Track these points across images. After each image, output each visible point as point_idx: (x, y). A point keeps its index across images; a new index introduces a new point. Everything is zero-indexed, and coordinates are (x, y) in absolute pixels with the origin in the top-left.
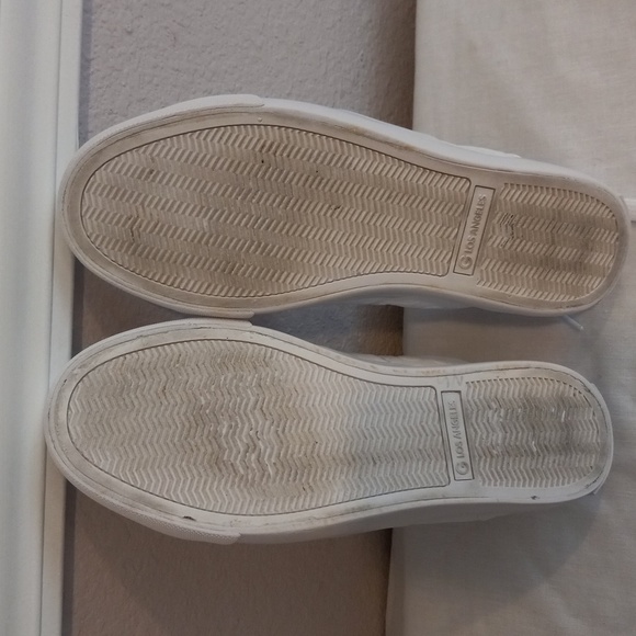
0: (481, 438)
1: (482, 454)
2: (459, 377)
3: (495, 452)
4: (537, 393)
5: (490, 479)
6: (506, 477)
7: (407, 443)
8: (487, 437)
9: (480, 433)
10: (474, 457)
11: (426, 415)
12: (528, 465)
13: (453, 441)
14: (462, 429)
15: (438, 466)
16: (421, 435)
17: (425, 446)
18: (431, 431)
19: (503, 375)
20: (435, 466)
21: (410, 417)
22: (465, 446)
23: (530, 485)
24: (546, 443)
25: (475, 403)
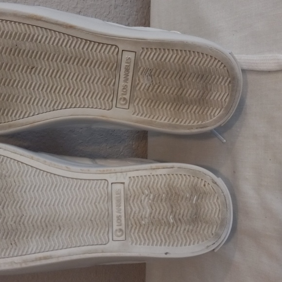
0: (135, 213)
1: (134, 224)
2: (125, 174)
3: (143, 222)
4: (177, 184)
5: (137, 241)
6: (149, 239)
7: (83, 216)
8: (139, 212)
9: (134, 209)
10: (128, 225)
11: (99, 198)
12: (165, 231)
13: (115, 214)
14: (122, 207)
15: (102, 231)
16: (94, 211)
17: (95, 219)
18: (101, 209)
19: (154, 173)
20: (100, 231)
21: (88, 199)
22: (123, 219)
23: (165, 245)
24: (180, 217)
25: (134, 190)
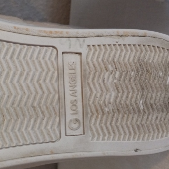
0: (96, 96)
1: (95, 112)
2: (81, 39)
3: (106, 109)
4: (149, 59)
5: (99, 134)
6: (114, 132)
7: (21, 100)
8: (101, 95)
9: (95, 92)
10: (87, 114)
11: (44, 73)
12: (134, 122)
13: (69, 98)
14: (79, 88)
15: (50, 123)
16: (37, 93)
17: (39, 103)
18: (48, 89)
19: (121, 41)
20: (47, 123)
21: (28, 74)
22: (79, 104)
23: (134, 138)
24: (152, 102)
25: (94, 65)
